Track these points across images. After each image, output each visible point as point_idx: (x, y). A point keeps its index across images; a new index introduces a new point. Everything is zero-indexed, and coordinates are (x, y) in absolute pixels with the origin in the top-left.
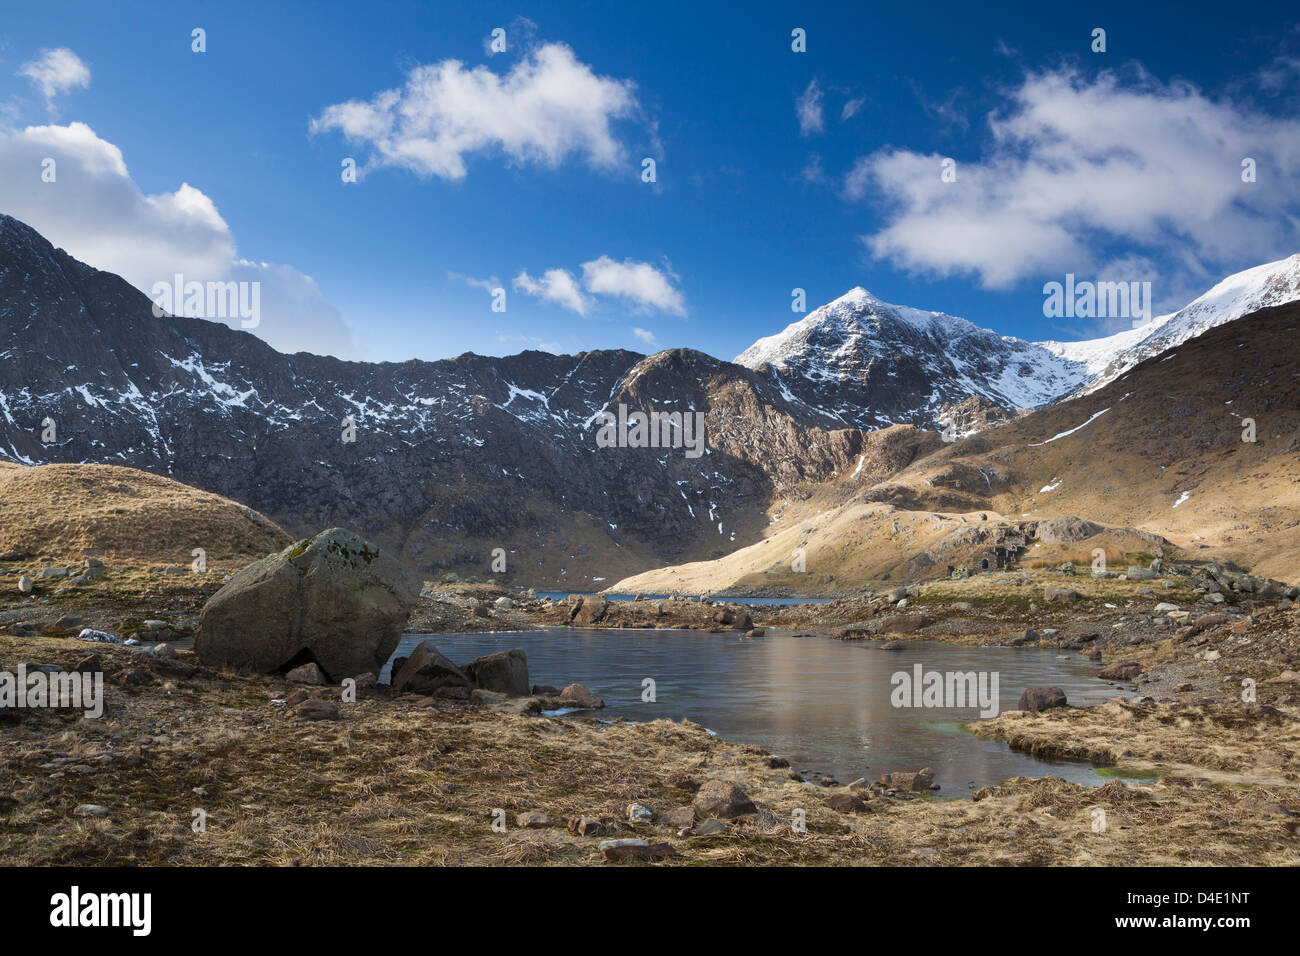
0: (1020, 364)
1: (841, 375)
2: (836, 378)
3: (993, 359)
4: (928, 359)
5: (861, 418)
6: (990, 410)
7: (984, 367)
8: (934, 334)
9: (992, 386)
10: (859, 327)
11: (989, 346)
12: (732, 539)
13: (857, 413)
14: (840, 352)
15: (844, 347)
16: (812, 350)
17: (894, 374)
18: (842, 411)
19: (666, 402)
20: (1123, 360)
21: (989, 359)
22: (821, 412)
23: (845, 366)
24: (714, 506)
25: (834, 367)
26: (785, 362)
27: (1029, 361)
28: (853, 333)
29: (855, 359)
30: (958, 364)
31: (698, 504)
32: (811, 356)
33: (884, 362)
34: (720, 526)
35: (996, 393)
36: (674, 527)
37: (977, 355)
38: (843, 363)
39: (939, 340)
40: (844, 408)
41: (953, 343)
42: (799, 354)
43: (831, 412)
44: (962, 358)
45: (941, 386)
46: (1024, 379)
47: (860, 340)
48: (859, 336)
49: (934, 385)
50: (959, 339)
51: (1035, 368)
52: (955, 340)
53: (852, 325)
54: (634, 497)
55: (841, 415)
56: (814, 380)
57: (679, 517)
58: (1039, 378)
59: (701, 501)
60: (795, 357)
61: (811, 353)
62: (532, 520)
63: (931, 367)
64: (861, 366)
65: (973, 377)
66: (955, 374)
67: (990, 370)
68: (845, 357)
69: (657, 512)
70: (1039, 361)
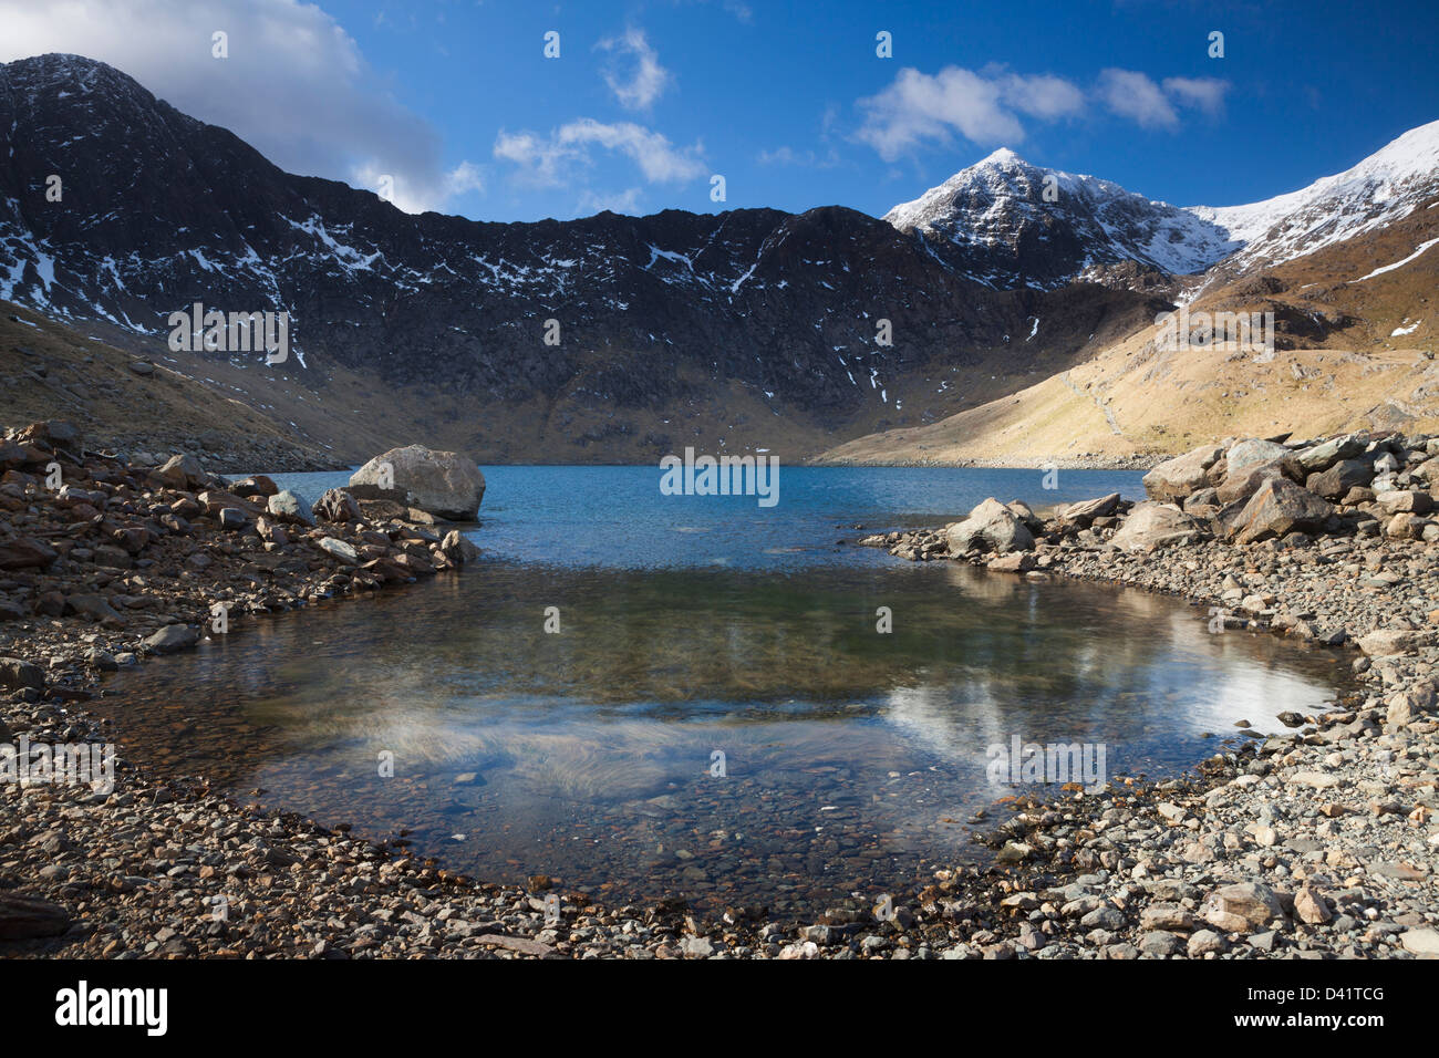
0: (1170, 229)
1: (990, 239)
2: (985, 242)
3: (1142, 225)
4: (1080, 223)
5: (1011, 284)
6: (1149, 275)
7: (1135, 233)
8: (1082, 197)
9: (1143, 252)
10: (1008, 189)
11: (1139, 211)
12: (898, 407)
13: (1008, 278)
14: (988, 215)
15: (993, 209)
16: (959, 213)
17: (1045, 238)
18: (991, 277)
19: (819, 263)
20: (1288, 223)
21: (1139, 224)
22: (971, 278)
23: (994, 230)
24: (875, 373)
25: (983, 230)
26: (932, 225)
27: (1179, 227)
28: (1001, 195)
29: (1004, 222)
30: (1108, 229)
31: (858, 371)
32: (957, 219)
33: (1036, 225)
34: (884, 394)
35: (1148, 258)
36: (835, 396)
37: (1127, 221)
38: (991, 227)
39: (1087, 204)
40: (994, 274)
41: (1101, 207)
42: (945, 217)
43: (981, 278)
44: (1111, 223)
45: (1094, 251)
46: (1175, 245)
47: (1009, 203)
48: (1008, 198)
49: (1087, 249)
50: (1108, 203)
51: (1186, 234)
52: (1104, 205)
53: (1000, 187)
54: (790, 364)
55: (991, 280)
56: (962, 244)
57: (839, 384)
58: (1190, 245)
59: (861, 367)
60: (942, 220)
61: (957, 216)
62: (684, 389)
63: (1082, 231)
64: (1011, 229)
65: (1124, 243)
66: (1106, 239)
67: (1140, 236)
68: (994, 220)
69: (816, 378)
70: (1189, 227)
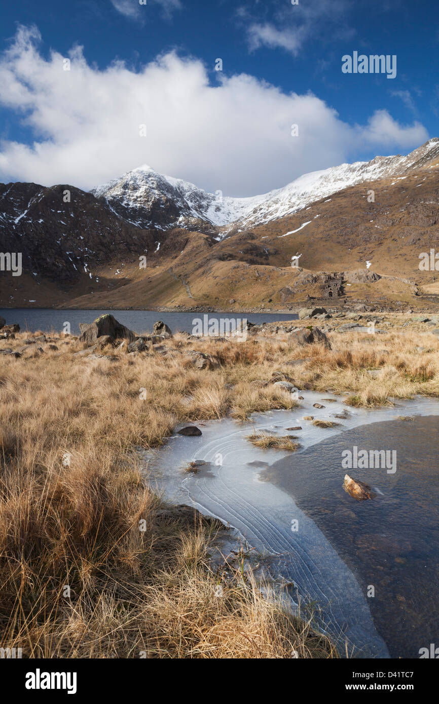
0: (216, 206)
1: (139, 205)
2: (136, 206)
3: (204, 203)
4: (178, 201)
5: (148, 226)
6: (206, 225)
7: (201, 206)
8: (179, 189)
9: (205, 215)
10: (147, 183)
11: (203, 197)
12: (97, 281)
13: (146, 223)
14: (138, 194)
15: (140, 191)
16: (125, 192)
17: (163, 206)
18: (139, 222)
19: (58, 212)
20: (261, 207)
21: (203, 203)
22: (130, 222)
23: (141, 201)
24: (86, 265)
25: (135, 200)
26: (112, 197)
27: (219, 205)
28: (144, 185)
29: (145, 198)
30: (190, 204)
31: (78, 264)
32: (124, 195)
33: (159, 200)
34: (90, 274)
35: (206, 218)
36: (67, 275)
37: (198, 201)
38: (139, 199)
39: (181, 192)
40: (140, 221)
41: (187, 194)
42: (118, 193)
43: (135, 223)
44: (191, 201)
45: (184, 213)
46: (218, 213)
47: (147, 189)
48: (147, 187)
49: (181, 212)
50: (190, 192)
51: (221, 208)
52: (188, 193)
53: (143, 182)
54: (45, 259)
55: (139, 224)
56: (126, 207)
57: (69, 270)
58: (224, 213)
59: (80, 262)
60: (117, 195)
61: (124, 193)
63: (179, 204)
64: (148, 201)
65: (197, 210)
66: (189, 208)
67: (203, 208)
68: (141, 197)
69: (58, 267)
70: (223, 206)
